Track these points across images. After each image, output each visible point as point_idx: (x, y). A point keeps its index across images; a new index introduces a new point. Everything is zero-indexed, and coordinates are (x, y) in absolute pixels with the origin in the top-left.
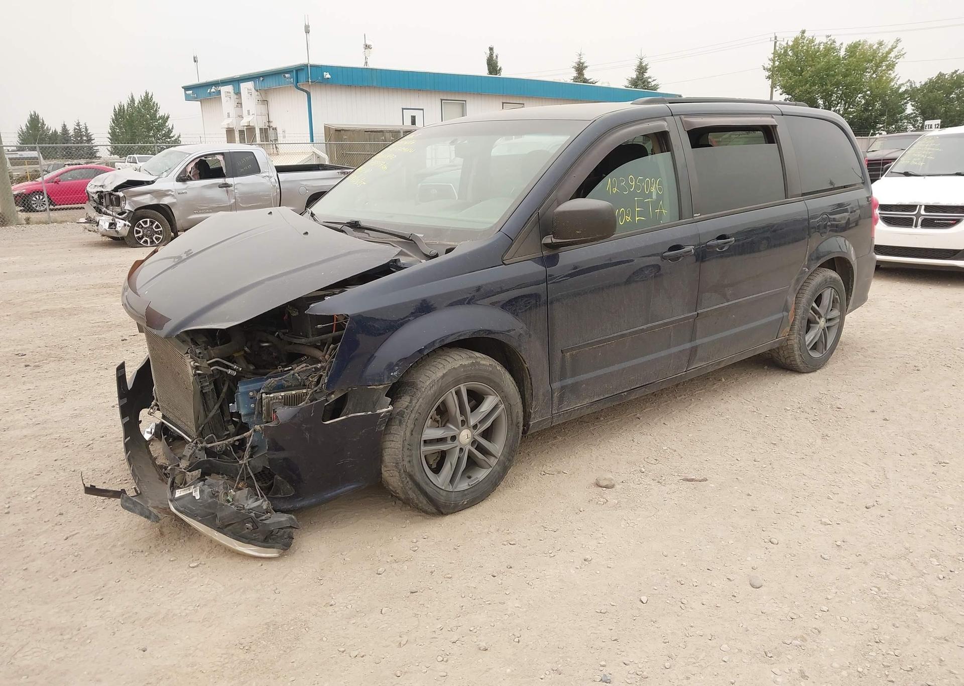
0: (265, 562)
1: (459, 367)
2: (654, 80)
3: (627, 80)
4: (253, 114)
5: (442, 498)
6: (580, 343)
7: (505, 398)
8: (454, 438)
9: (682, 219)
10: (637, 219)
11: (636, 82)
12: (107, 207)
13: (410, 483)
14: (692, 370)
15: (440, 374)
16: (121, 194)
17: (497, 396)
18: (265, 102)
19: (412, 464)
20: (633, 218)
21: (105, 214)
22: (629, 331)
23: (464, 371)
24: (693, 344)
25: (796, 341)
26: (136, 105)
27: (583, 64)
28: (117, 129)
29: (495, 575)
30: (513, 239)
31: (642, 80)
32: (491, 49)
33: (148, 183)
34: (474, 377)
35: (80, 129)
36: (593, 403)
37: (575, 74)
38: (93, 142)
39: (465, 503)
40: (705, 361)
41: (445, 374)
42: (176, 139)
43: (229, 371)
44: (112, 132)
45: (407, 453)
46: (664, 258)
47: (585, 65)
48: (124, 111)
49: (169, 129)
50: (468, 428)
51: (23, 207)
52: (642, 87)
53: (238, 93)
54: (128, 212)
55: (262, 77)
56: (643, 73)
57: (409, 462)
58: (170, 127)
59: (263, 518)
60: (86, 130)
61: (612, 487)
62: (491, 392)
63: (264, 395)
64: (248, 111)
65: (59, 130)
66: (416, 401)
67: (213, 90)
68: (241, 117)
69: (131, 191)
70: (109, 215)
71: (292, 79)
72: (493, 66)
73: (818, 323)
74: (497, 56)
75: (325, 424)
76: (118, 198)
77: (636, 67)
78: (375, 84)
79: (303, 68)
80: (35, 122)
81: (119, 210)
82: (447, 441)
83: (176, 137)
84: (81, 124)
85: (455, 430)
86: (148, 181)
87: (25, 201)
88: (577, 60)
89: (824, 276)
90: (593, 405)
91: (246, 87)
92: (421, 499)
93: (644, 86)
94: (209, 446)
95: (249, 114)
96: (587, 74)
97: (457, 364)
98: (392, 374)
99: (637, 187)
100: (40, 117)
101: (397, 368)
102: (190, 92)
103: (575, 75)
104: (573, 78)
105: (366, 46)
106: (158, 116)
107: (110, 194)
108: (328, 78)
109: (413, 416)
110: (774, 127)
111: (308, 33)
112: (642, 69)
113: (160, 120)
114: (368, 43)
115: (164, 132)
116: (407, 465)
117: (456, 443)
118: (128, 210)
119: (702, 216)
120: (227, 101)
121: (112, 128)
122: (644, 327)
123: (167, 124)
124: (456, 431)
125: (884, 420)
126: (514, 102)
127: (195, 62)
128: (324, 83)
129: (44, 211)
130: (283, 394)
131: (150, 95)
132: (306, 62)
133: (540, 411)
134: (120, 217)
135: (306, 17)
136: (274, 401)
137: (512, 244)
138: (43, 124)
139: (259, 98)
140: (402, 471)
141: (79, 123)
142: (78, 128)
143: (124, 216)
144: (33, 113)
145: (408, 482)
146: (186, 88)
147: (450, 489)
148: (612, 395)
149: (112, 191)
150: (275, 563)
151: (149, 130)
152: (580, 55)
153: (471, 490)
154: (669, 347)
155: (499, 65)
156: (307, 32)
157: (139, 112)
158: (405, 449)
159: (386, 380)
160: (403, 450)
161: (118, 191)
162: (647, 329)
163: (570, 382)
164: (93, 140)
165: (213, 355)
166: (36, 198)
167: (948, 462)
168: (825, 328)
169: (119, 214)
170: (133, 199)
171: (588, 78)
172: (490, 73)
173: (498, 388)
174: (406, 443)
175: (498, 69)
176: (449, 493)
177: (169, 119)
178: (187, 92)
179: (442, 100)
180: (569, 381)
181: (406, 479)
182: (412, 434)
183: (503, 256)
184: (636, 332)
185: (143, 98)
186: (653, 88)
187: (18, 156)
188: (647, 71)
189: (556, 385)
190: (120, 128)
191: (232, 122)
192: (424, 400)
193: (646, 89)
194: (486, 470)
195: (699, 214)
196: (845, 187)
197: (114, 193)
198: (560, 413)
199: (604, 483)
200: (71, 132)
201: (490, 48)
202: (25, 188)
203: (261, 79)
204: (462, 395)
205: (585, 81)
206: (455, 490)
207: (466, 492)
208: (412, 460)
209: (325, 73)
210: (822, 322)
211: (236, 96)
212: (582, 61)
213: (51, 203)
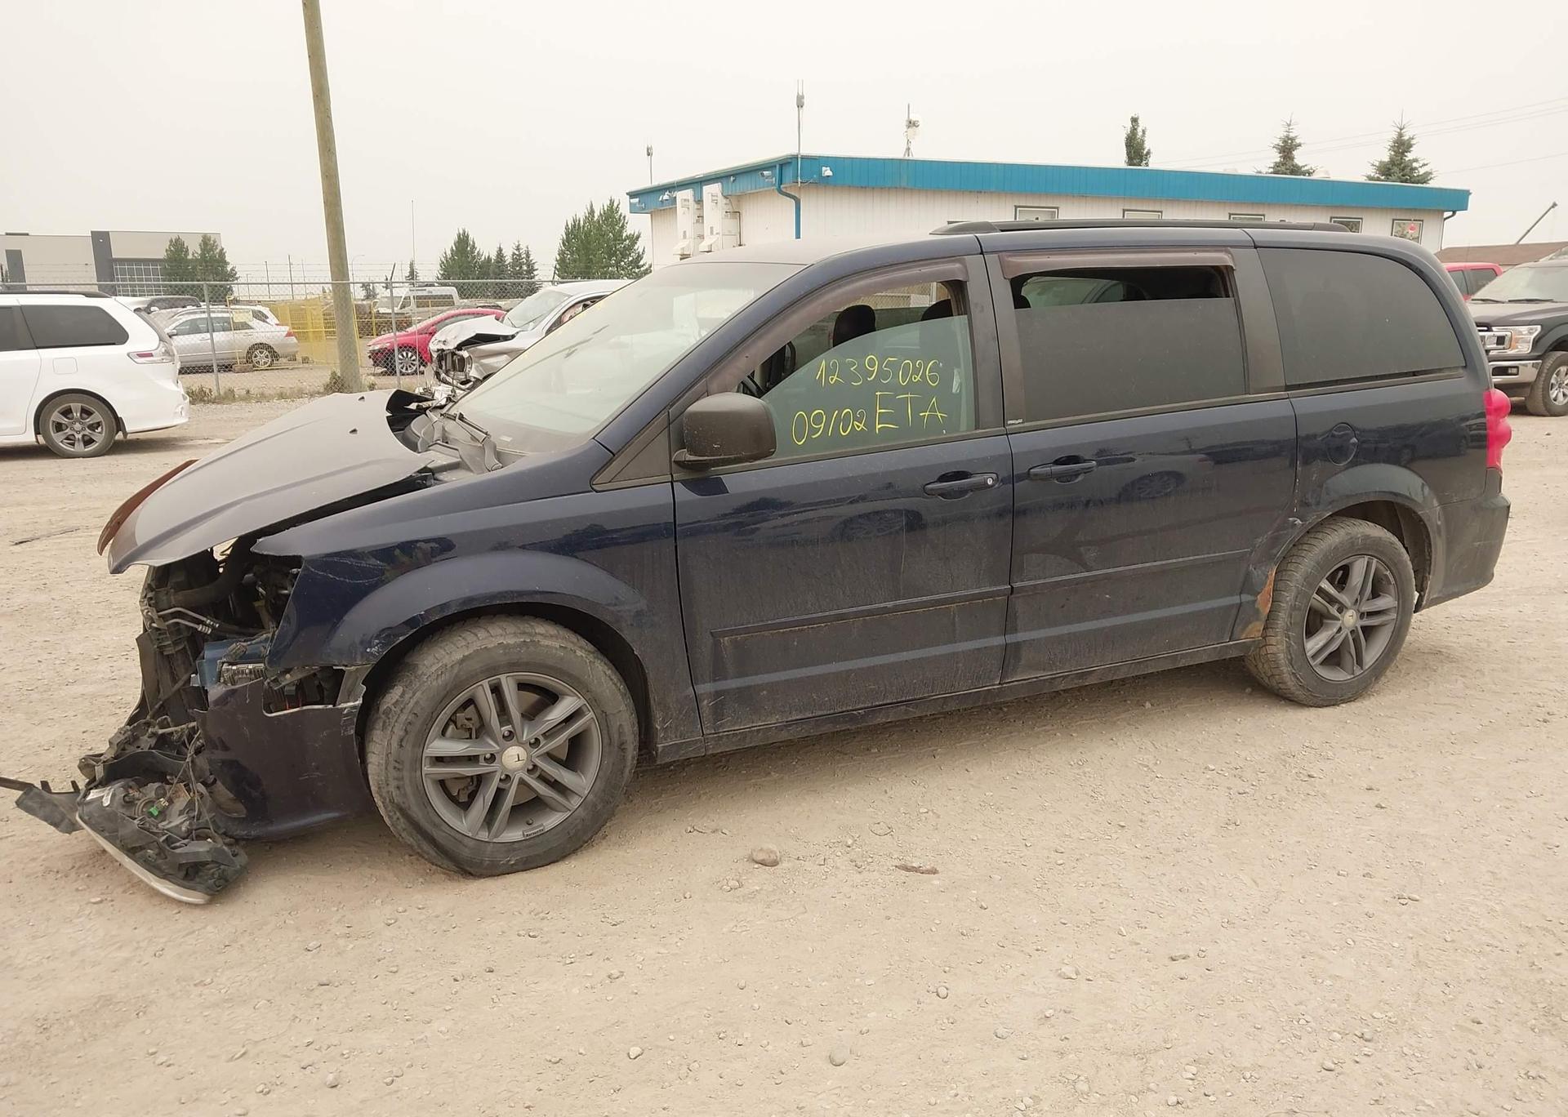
0: (184, 910)
1: (495, 647)
2: (1424, 165)
3: (1373, 165)
4: (717, 234)
5: (466, 850)
6: (749, 623)
7: (594, 702)
8: (492, 758)
9: (979, 428)
10: (878, 427)
11: (1389, 169)
12: (447, 373)
13: (402, 820)
14: (1016, 683)
15: (458, 656)
16: (465, 354)
17: (579, 698)
18: (736, 214)
19: (403, 792)
20: (870, 425)
21: (445, 383)
22: (854, 609)
23: (505, 654)
24: (1011, 639)
25: (1282, 647)
26: (595, 219)
27: (1292, 139)
28: (568, 254)
29: (459, 978)
30: (615, 452)
31: (1400, 165)
32: (1135, 120)
33: (506, 338)
34: (527, 664)
35: (520, 255)
36: (789, 724)
37: (1276, 157)
38: (535, 273)
39: (512, 862)
40: (1044, 670)
41: (467, 656)
42: (647, 270)
43: (200, 628)
44: (561, 259)
45: (393, 773)
46: (931, 494)
47: (1298, 141)
48: (579, 227)
49: (639, 253)
50: (520, 744)
51: (386, 367)
52: (1399, 178)
53: (699, 201)
54: (473, 380)
55: (733, 175)
56: (1403, 153)
57: (398, 788)
58: (641, 250)
59: (178, 844)
60: (528, 256)
61: (774, 863)
62: (567, 691)
63: (225, 666)
64: (712, 228)
65: (493, 257)
66: (411, 695)
67: (666, 197)
68: (701, 237)
69: (480, 350)
70: (448, 383)
71: (774, 179)
72: (1135, 149)
73: (1338, 619)
74: (1144, 132)
75: (266, 716)
76: (462, 359)
77: (1391, 144)
78: (904, 184)
79: (790, 161)
80: (463, 244)
81: (462, 377)
82: (478, 761)
83: (647, 266)
84: (521, 246)
85: (492, 746)
86: (507, 336)
87: (388, 359)
88: (1282, 134)
89: (1348, 534)
90: (790, 725)
91: (711, 190)
92: (425, 848)
93: (1403, 176)
94: (161, 731)
95: (712, 233)
96: (1300, 158)
97: (492, 643)
98: (368, 650)
99: (881, 374)
100: (471, 237)
101: (377, 641)
102: (637, 200)
103: (1278, 160)
104: (1272, 165)
105: (910, 123)
106: (624, 235)
107: (453, 354)
108: (828, 176)
109: (403, 717)
110: (1230, 269)
111: (802, 107)
112: (1402, 146)
113: (628, 241)
114: (913, 118)
115: (631, 259)
116: (395, 793)
117: (494, 766)
118: (474, 378)
119: (1026, 424)
120: (684, 213)
121: (562, 253)
122: (890, 604)
123: (636, 247)
124: (494, 747)
125: (1377, 806)
126: (1144, 209)
127: (649, 155)
128: (822, 183)
129: (413, 374)
130: (251, 666)
131: (615, 205)
132: (794, 151)
133: (676, 726)
134: (463, 387)
135: (800, 82)
136: (240, 676)
137: (610, 461)
138: (474, 247)
139: (729, 208)
140: (388, 800)
141: (519, 245)
142: (517, 253)
143: (468, 386)
144: (461, 232)
145: (398, 819)
146: (632, 195)
147: (484, 835)
148: (832, 711)
149: (455, 348)
150: (197, 912)
151: (611, 255)
152: (1289, 125)
153: (528, 843)
154: (952, 641)
155: (1147, 146)
156: (800, 105)
157: (599, 228)
158: (390, 768)
159: (359, 657)
160: (386, 769)
161: (461, 350)
162: (895, 609)
163: (734, 686)
164: (537, 270)
165: (173, 602)
166: (403, 356)
167: (1418, 898)
168: (1356, 627)
169: (463, 383)
170: (482, 361)
171: (1300, 164)
172: (1131, 161)
173: (580, 685)
174: (391, 759)
175: (1145, 152)
176: (483, 844)
177: (640, 239)
178: (632, 200)
179: (1016, 207)
180: (733, 684)
181: (395, 813)
182: (401, 746)
183: (592, 479)
184: (870, 613)
185: (606, 209)
186: (1420, 178)
187: (425, 293)
188: (1411, 149)
189: (705, 688)
190: (572, 254)
191: (688, 245)
192: (425, 694)
193: (1406, 181)
194: (561, 814)
195: (1020, 421)
196: (1414, 374)
197: (457, 352)
198: (721, 734)
199: (760, 857)
200: (508, 259)
201: (1132, 118)
202: (389, 341)
203: (732, 179)
204: (504, 692)
205: (1296, 170)
206: (494, 841)
207: (516, 846)
208: (403, 785)
209: (824, 168)
210: (1350, 619)
211: (696, 206)
212: (1292, 135)
213: (422, 363)
